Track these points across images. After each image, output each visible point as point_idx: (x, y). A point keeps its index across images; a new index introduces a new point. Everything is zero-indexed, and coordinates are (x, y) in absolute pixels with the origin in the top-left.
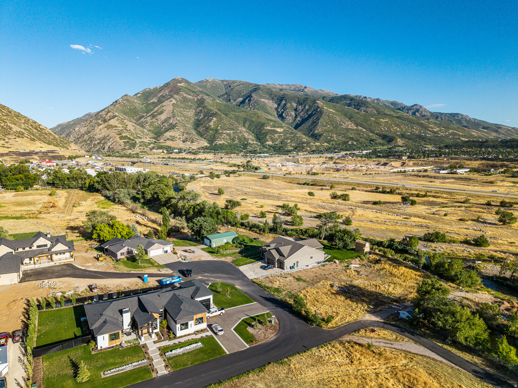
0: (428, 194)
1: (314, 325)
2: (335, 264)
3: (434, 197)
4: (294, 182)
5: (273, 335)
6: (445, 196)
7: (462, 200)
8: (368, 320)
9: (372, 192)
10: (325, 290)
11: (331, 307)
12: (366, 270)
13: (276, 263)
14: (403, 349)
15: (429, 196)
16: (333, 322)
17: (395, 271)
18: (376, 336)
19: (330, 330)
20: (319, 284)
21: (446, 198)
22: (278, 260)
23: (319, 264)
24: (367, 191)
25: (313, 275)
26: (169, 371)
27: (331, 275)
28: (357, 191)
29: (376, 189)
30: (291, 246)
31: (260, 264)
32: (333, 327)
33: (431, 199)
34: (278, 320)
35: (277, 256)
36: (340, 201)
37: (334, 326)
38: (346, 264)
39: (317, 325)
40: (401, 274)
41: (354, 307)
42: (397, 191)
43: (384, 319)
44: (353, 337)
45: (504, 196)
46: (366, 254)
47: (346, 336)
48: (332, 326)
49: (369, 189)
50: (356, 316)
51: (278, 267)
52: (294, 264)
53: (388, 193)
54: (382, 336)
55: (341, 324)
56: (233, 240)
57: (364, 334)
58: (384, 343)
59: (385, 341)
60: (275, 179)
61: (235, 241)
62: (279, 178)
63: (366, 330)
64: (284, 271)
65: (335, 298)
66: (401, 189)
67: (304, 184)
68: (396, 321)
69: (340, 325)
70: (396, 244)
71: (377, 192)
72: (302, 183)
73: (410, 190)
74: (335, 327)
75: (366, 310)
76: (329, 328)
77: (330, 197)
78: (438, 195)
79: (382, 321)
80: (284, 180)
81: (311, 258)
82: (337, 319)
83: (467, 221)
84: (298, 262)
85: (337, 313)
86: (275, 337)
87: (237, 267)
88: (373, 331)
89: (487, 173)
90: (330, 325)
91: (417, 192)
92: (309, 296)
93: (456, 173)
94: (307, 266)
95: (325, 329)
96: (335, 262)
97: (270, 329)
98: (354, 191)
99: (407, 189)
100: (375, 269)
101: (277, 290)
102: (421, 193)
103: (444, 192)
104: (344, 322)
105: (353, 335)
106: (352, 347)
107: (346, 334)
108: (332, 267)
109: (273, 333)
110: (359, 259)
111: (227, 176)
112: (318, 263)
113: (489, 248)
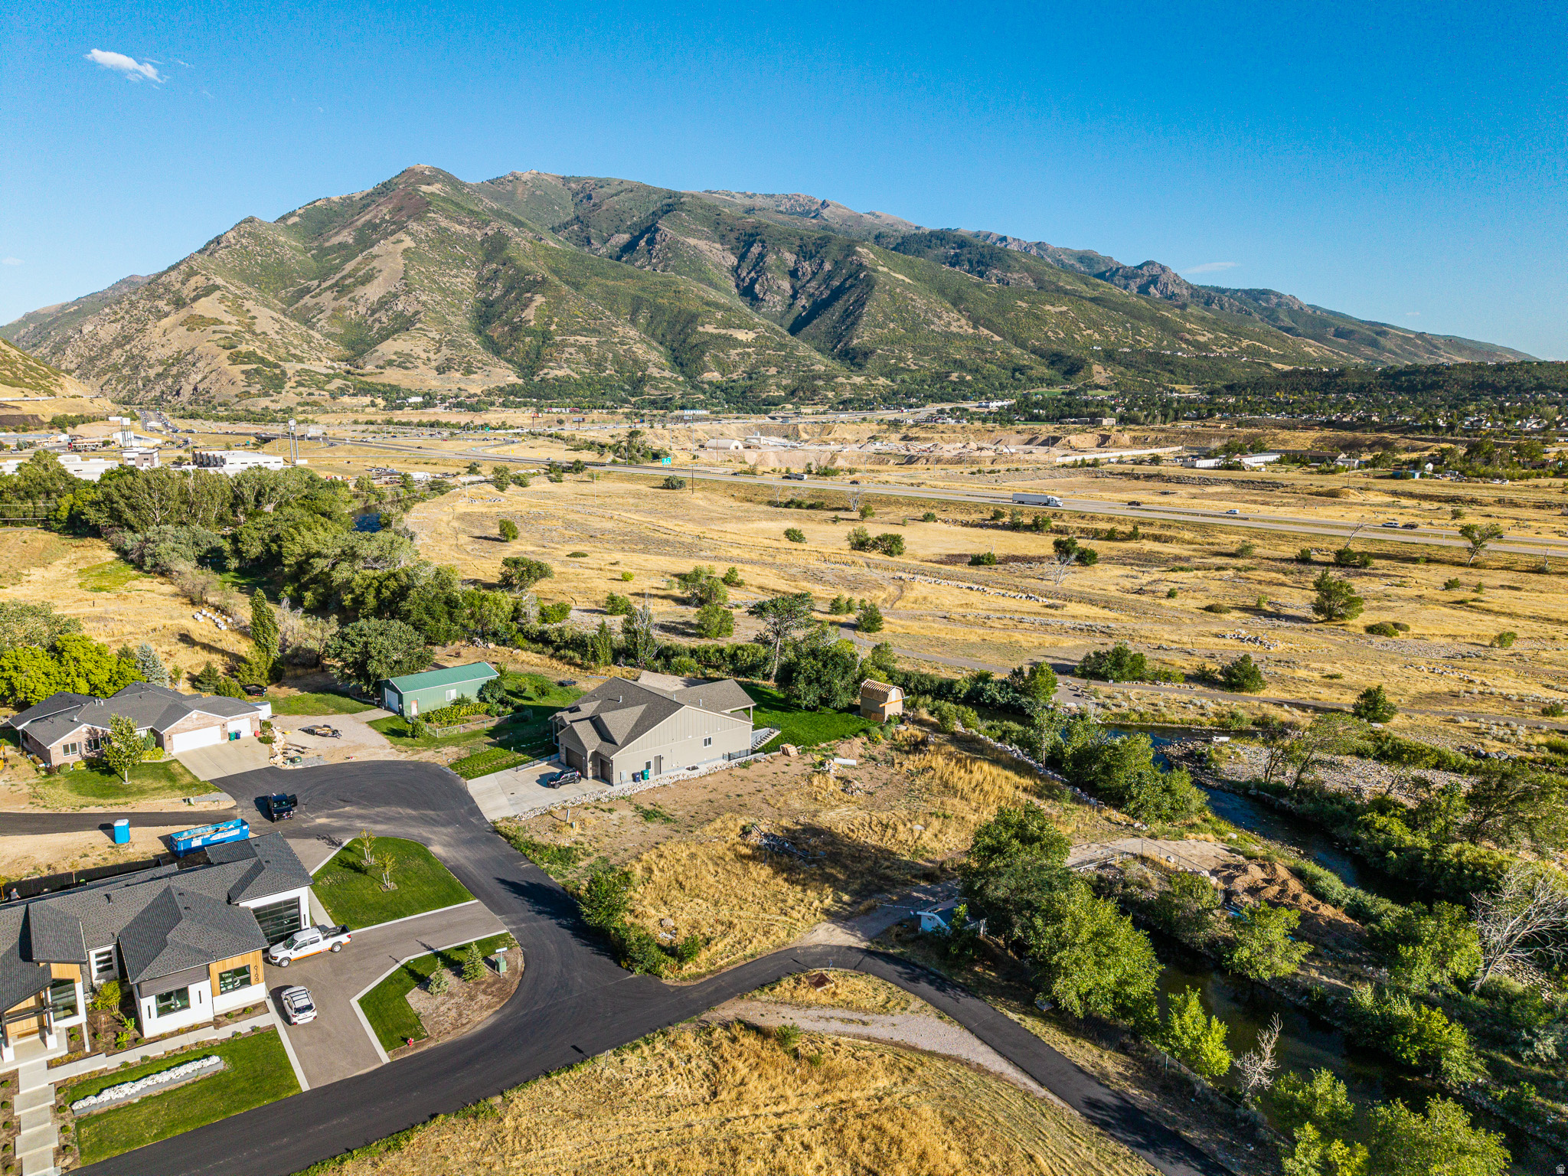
0: (1141, 530)
1: (638, 970)
2: (785, 760)
3: (1157, 538)
4: (759, 498)
5: (485, 1014)
6: (1188, 535)
7: (1233, 549)
8: (817, 946)
9: (981, 526)
10: (721, 848)
11: (716, 904)
12: (876, 773)
13: (590, 765)
14: (896, 1039)
15: (1143, 537)
16: (704, 955)
17: (959, 777)
18: (824, 999)
19: (684, 984)
20: (708, 828)
21: (1190, 543)
22: (596, 754)
23: (733, 762)
24: (966, 524)
25: (701, 796)
26: (67, 1168)
27: (761, 795)
28: (939, 525)
29: (993, 519)
30: (644, 707)
31: (543, 767)
32: (700, 976)
33: (1148, 546)
34: (526, 961)
35: (591, 741)
36: (875, 556)
37: (703, 970)
38: (818, 758)
39: (647, 971)
40: (973, 784)
41: (790, 902)
42: (1054, 523)
43: (871, 940)
44: (749, 1005)
45: (1348, 533)
46: (889, 721)
47: (726, 1004)
48: (694, 970)
49: (975, 517)
50: (783, 935)
51: (595, 777)
52: (648, 765)
53: (1027, 528)
54: (843, 997)
55: (728, 964)
56: (480, 692)
57: (788, 994)
58: (842, 1020)
59: (847, 1015)
60: (703, 489)
61: (488, 696)
62: (716, 486)
63: (798, 981)
64: (609, 789)
65: (740, 872)
66: (1065, 517)
67: (787, 505)
68: (904, 944)
69: (721, 967)
70: (991, 689)
71: (996, 527)
72: (784, 500)
73: (1093, 518)
74: (704, 975)
75: (827, 912)
76: (684, 979)
77: (846, 545)
78: (1168, 533)
79: (863, 945)
80: (730, 492)
81: (708, 742)
82: (720, 946)
83: (1227, 611)
84: (660, 759)
85: (731, 923)
86: (491, 1021)
87: (463, 780)
88: (821, 981)
89: (1324, 467)
90: (689, 968)
91: (1108, 526)
92: (662, 870)
93: (1238, 467)
94: (694, 768)
95: (669, 982)
96: (786, 753)
97: (484, 992)
98: (931, 524)
99: (1083, 518)
100: (904, 769)
101: (565, 856)
102: (1121, 528)
103: (1187, 523)
104: (741, 954)
105: (753, 998)
106: (734, 1040)
107: (731, 996)
108: (772, 768)
109: (489, 1007)
110: (865, 739)
111: (552, 480)
112: (730, 757)
113: (1263, 694)
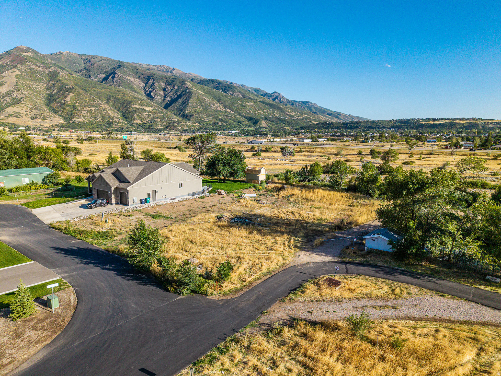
0: (303, 150)
1: (185, 291)
3: (308, 152)
4: (163, 146)
7: (336, 152)
8: (308, 263)
9: (248, 151)
13: (113, 196)
14: (430, 316)
16: (234, 276)
18: (347, 295)
19: (229, 297)
20: (195, 219)
22: (117, 189)
23: (195, 196)
25: (183, 209)
27: (216, 207)
29: (252, 148)
30: (143, 167)
32: (237, 290)
35: (114, 183)
37: (239, 286)
38: (236, 195)
39: (192, 291)
42: (273, 149)
44: (292, 305)
46: (261, 183)
47: (275, 307)
48: (231, 286)
50: (280, 259)
51: (117, 203)
52: (149, 195)
54: (359, 291)
55: (255, 280)
57: (317, 294)
58: (374, 307)
59: (374, 303)
60: (141, 144)
61: (48, 182)
62: (146, 143)
63: (317, 284)
64: (126, 207)
66: (276, 148)
67: (175, 148)
69: (251, 283)
71: (253, 151)
72: (173, 146)
74: (241, 290)
75: (296, 246)
76: (225, 294)
78: (312, 150)
79: (336, 260)
81: (181, 185)
82: (241, 269)
83: (353, 161)
84: (156, 192)
85: (239, 257)
87: (30, 209)
88: (333, 283)
89: (342, 140)
90: (227, 286)
92: (175, 236)
94: (174, 199)
95: (215, 298)
96: (220, 194)
100: (280, 197)
104: (259, 273)
105: (291, 301)
107: (272, 302)
108: (215, 199)
110: (254, 189)
111: (79, 143)
112: (193, 194)
